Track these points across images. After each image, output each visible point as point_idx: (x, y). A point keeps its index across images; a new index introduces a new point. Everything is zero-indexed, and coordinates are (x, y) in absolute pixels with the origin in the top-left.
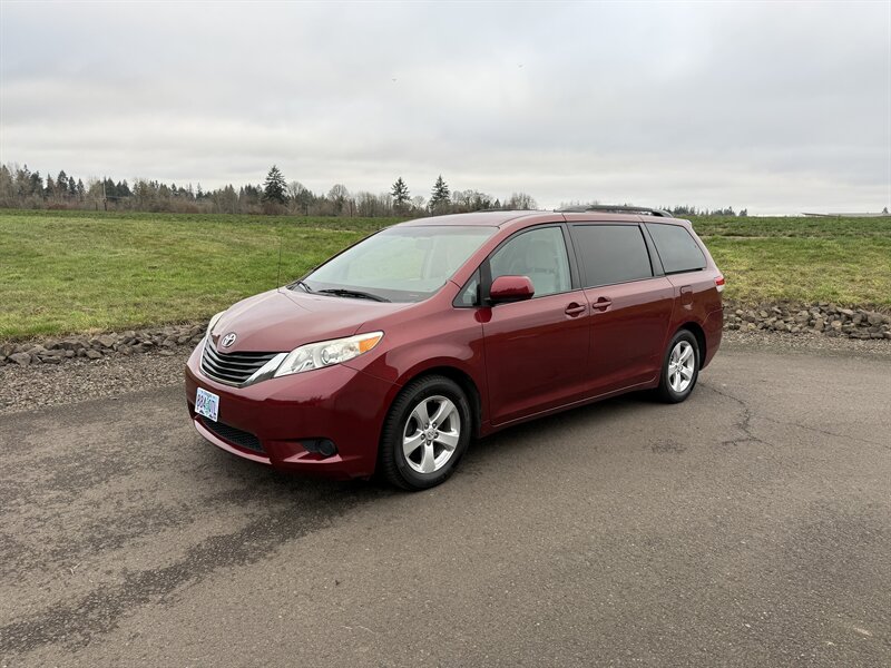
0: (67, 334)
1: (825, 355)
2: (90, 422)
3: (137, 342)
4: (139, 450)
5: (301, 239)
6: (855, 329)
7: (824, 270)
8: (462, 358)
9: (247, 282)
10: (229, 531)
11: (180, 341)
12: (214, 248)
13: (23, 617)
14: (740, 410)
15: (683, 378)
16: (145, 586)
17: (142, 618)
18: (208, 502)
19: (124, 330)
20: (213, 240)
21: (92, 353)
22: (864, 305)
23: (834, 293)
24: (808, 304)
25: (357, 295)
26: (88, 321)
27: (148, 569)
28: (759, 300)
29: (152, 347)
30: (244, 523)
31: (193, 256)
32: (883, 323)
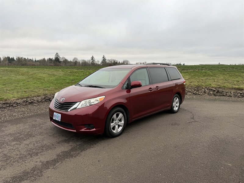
0: (6, 100)
1: (210, 100)
2: (19, 124)
3: (27, 102)
4: (35, 130)
5: (69, 73)
6: (216, 94)
7: (207, 79)
8: (124, 102)
9: (55, 84)
10: (66, 150)
11: (39, 101)
12: (44, 75)
13: (16, 174)
14: (191, 114)
15: (176, 107)
16: (47, 165)
17: (49, 172)
18: (59, 143)
19: (22, 99)
20: (44, 73)
21: (14, 105)
22: (218, 87)
23: (210, 85)
24: (204, 87)
25: (95, 87)
26: (12, 96)
27: (47, 160)
28: (192, 87)
29: (31, 103)
30: (70, 148)
31: (39, 78)
32: (223, 92)
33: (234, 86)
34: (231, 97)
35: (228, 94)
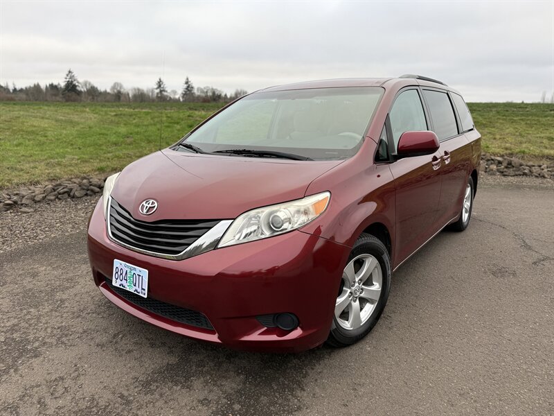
4: (39, 320)
5: (112, 116)
6: (505, 170)
9: (80, 149)
11: (37, 199)
12: (44, 124)
14: (509, 233)
15: (466, 211)
20: (43, 118)
22: (506, 154)
23: (488, 147)
29: (13, 206)
31: (30, 129)
32: (521, 165)
33: (546, 152)
34: (544, 177)
35: (534, 171)
